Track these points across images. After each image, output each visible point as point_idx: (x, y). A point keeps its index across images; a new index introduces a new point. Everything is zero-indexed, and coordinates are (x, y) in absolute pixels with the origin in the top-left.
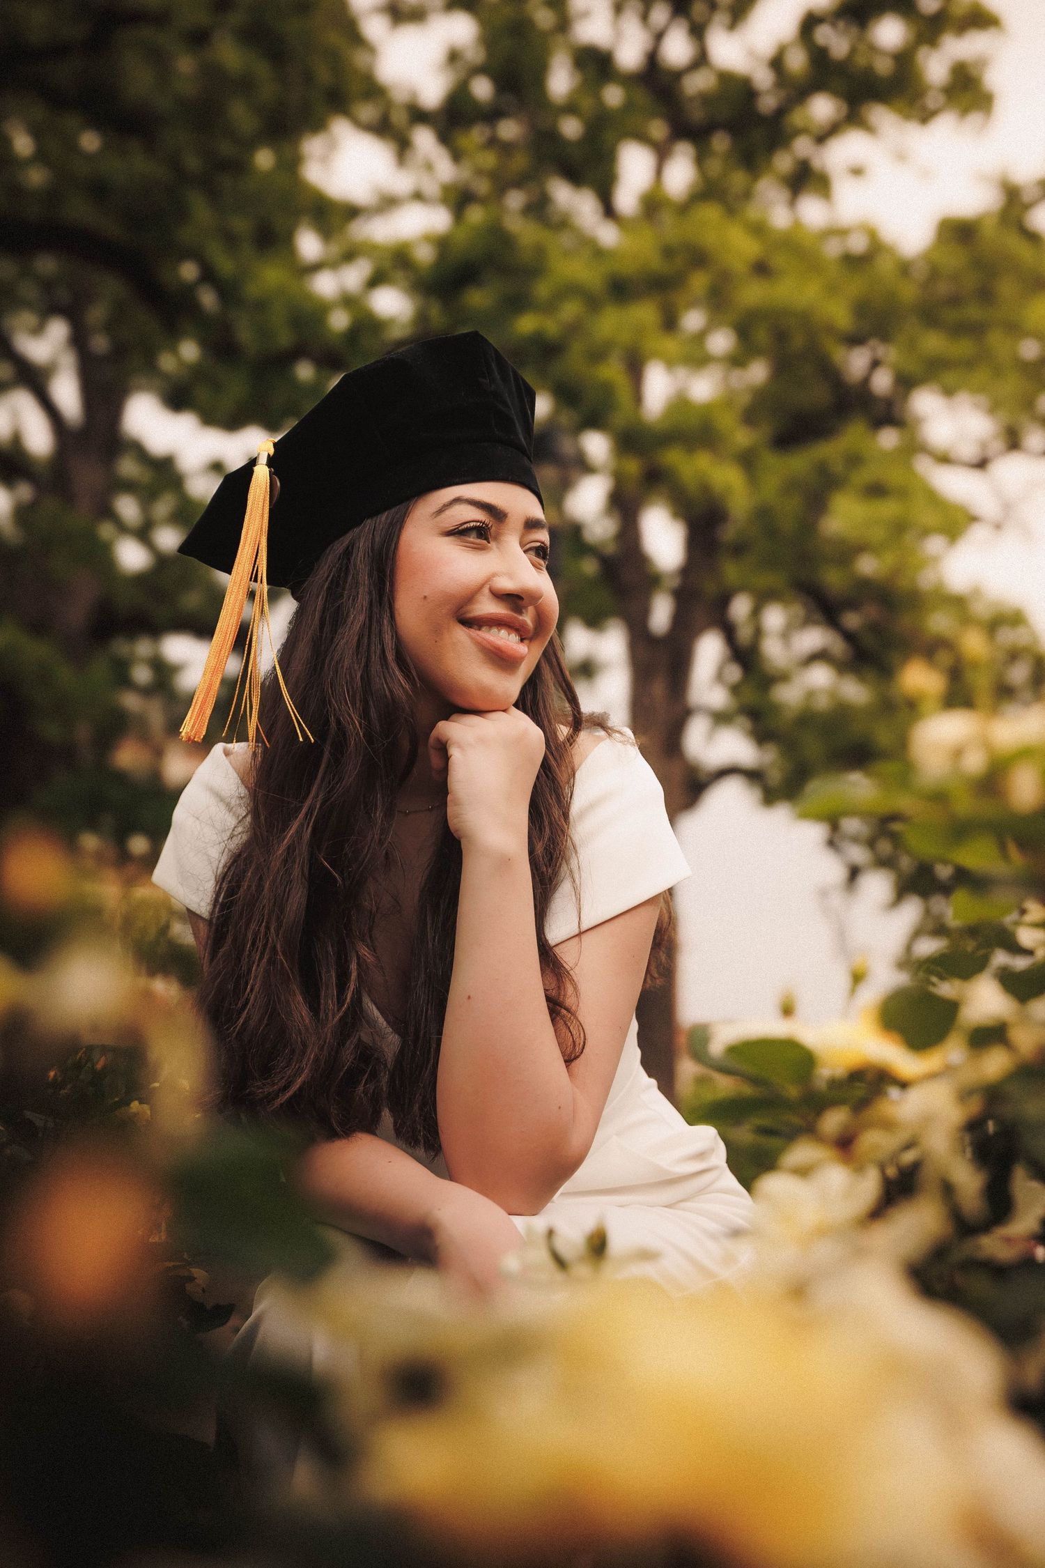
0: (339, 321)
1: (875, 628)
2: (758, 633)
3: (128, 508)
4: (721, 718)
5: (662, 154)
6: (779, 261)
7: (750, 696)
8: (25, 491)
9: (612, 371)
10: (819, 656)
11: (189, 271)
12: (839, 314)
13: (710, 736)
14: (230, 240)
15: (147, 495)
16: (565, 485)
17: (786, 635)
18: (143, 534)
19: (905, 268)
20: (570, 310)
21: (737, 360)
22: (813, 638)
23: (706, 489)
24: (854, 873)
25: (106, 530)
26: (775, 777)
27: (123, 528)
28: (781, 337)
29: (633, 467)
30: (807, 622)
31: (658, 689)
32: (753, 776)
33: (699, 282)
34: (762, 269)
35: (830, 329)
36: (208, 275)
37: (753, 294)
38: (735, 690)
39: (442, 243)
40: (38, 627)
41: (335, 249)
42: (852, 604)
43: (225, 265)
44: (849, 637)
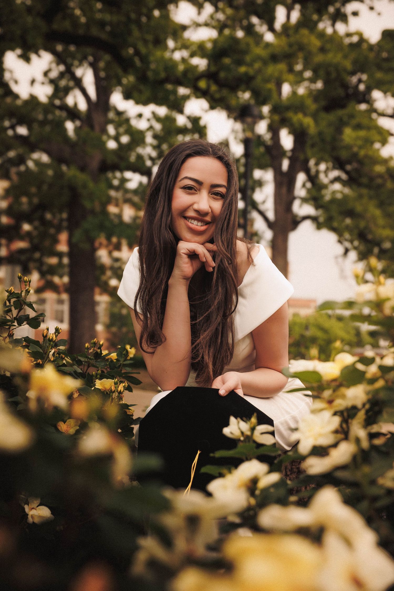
0: (181, 68)
1: (356, 170)
2: (318, 172)
3: (111, 130)
4: (304, 200)
5: (290, 9)
6: (328, 46)
7: (314, 193)
8: (78, 123)
9: (271, 86)
10: (337, 179)
11: (131, 51)
12: (348, 65)
13: (301, 206)
14: (145, 42)
15: (117, 126)
16: (254, 123)
17: (326, 172)
18: (116, 138)
19: (371, 47)
20: (257, 65)
21: (313, 80)
22: (335, 173)
23: (301, 124)
24: (347, 251)
25: (104, 138)
26: (321, 220)
27: (109, 137)
28: (328, 73)
29: (276, 118)
30: (334, 168)
31: (284, 190)
32: (314, 219)
33: (301, 55)
34: (322, 50)
35: (345, 70)
36: (137, 53)
37: (319, 58)
38: (309, 191)
39: (215, 42)
40: (83, 169)
41: (179, 44)
42: (349, 162)
43: (143, 50)
44: (347, 172)
